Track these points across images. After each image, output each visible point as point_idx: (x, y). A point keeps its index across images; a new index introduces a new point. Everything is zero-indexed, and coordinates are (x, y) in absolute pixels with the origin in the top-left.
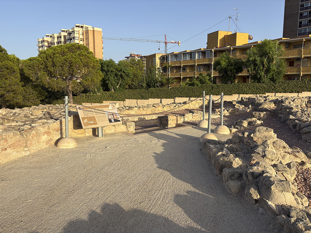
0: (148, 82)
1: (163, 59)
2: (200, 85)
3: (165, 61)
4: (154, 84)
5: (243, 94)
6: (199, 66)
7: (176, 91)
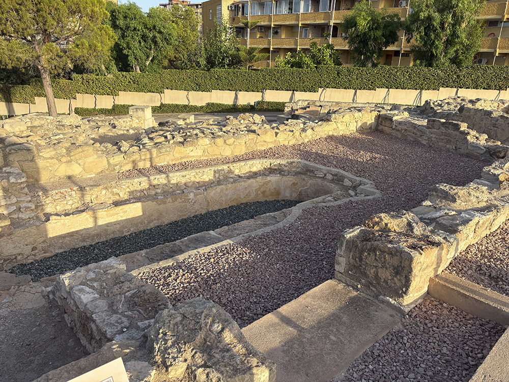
0: (211, 56)
1: (235, 10)
2: (313, 65)
3: (240, 13)
4: (223, 59)
5: (397, 88)
6: (304, 27)
7: (267, 77)
